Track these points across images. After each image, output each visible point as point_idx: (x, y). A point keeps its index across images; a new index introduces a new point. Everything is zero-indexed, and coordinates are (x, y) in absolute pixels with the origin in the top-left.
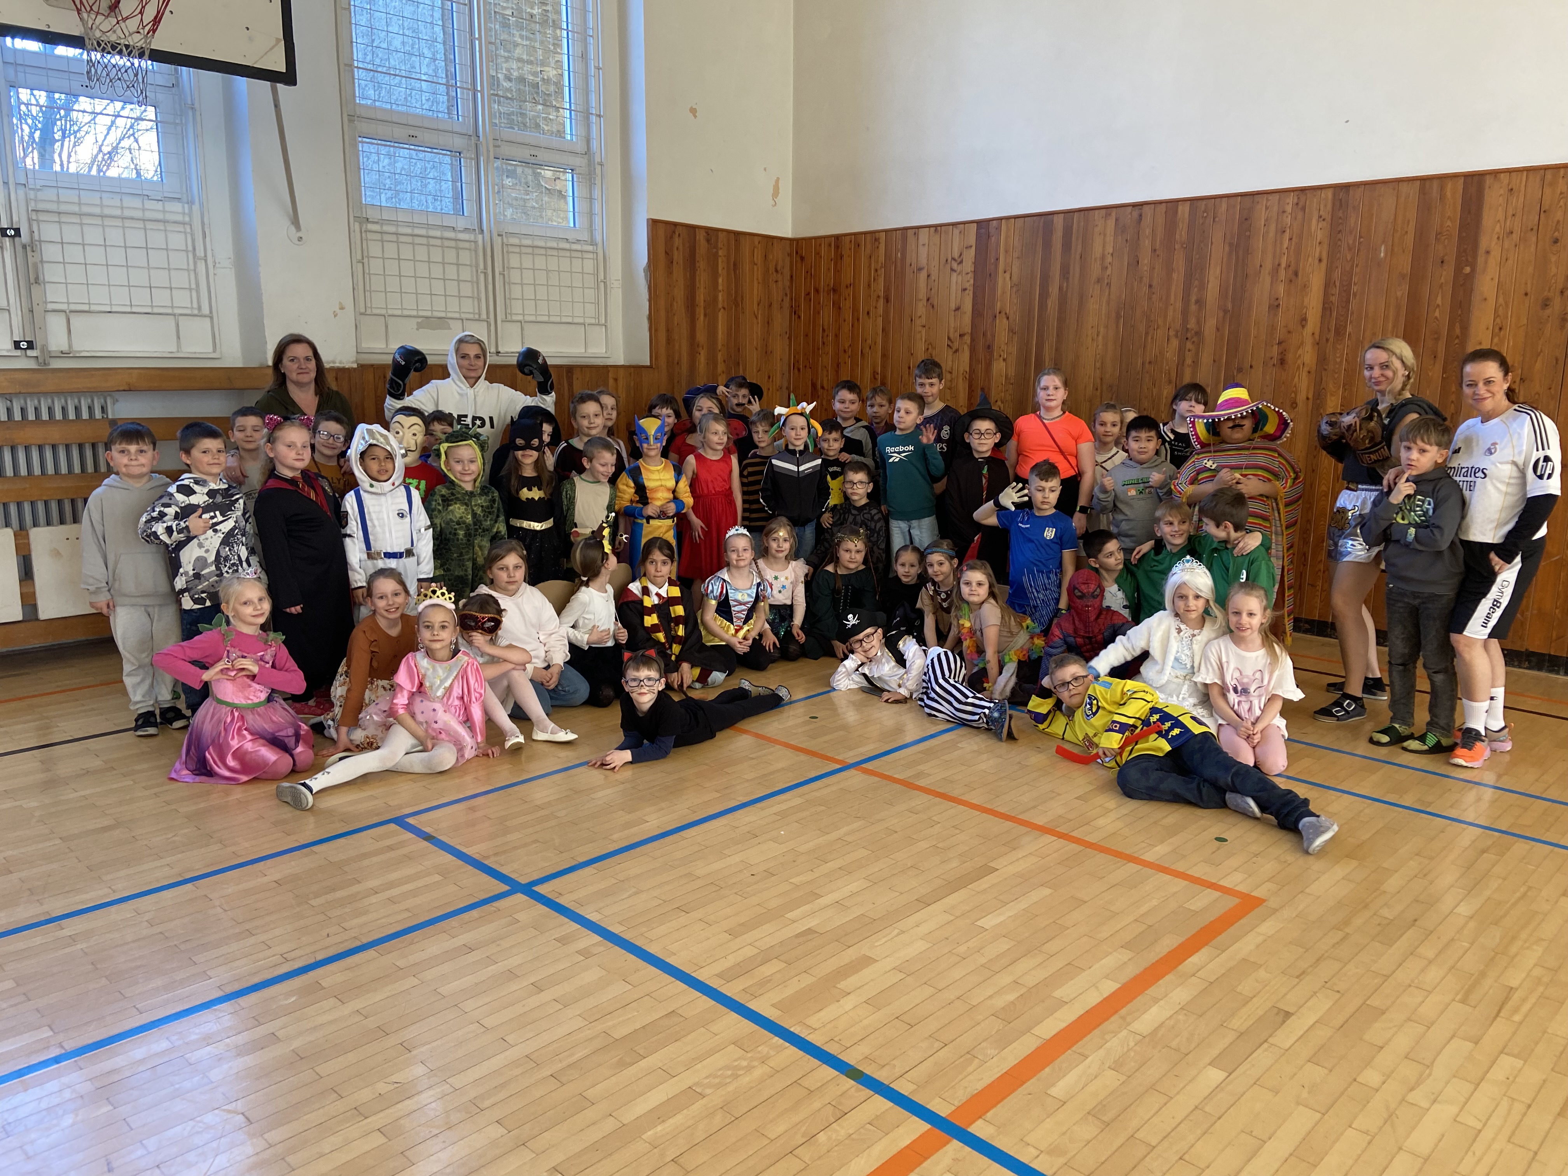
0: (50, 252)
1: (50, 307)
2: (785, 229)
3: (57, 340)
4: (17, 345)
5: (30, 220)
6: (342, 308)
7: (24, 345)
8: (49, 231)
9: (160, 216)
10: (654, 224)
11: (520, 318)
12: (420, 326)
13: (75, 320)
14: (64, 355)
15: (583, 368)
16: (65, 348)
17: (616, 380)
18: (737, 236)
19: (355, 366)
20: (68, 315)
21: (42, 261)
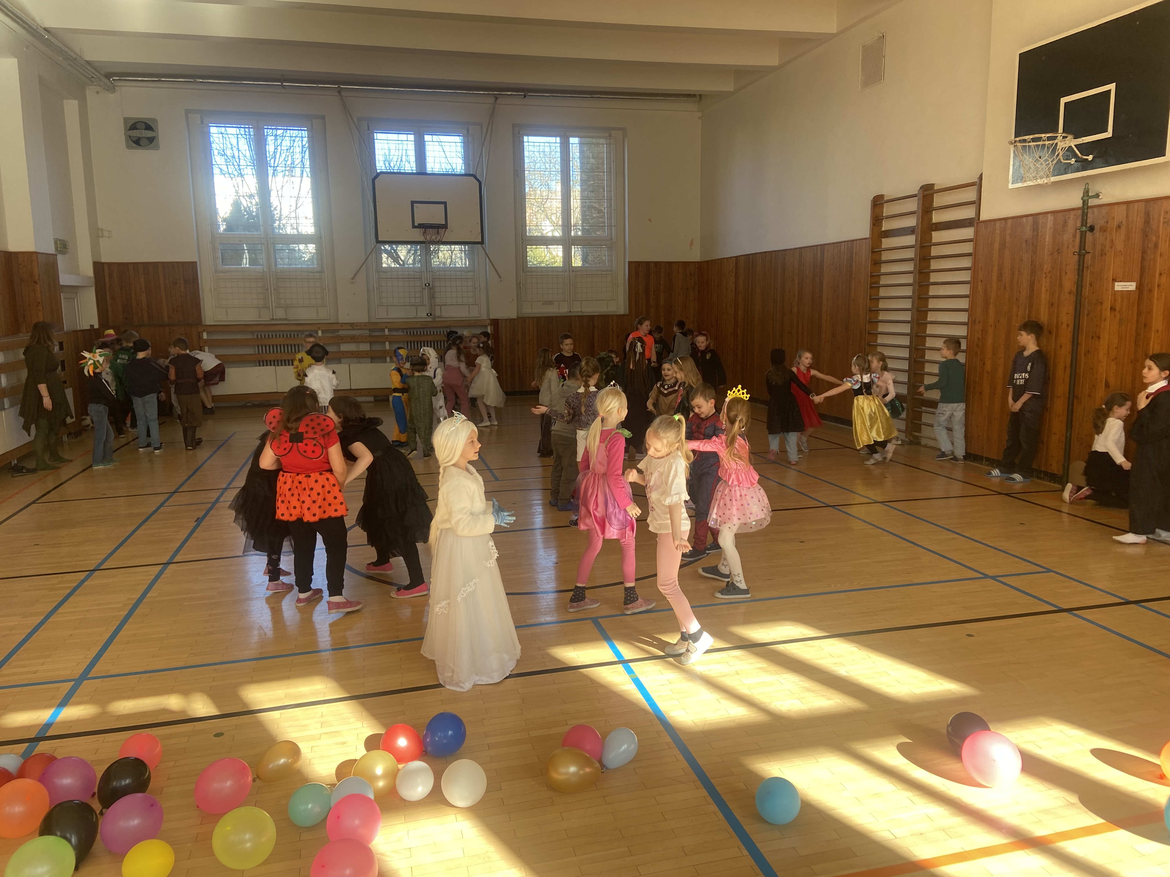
0: (437, 289)
1: (437, 304)
2: (697, 259)
3: (438, 313)
4: (427, 314)
5: (432, 281)
6: (513, 300)
7: (429, 314)
8: (437, 284)
9: (466, 277)
10: (630, 263)
11: (580, 299)
12: (543, 304)
13: (443, 307)
14: (439, 317)
15: (598, 316)
16: (439, 315)
17: (612, 320)
18: (670, 264)
19: (516, 318)
20: (441, 306)
21: (435, 292)
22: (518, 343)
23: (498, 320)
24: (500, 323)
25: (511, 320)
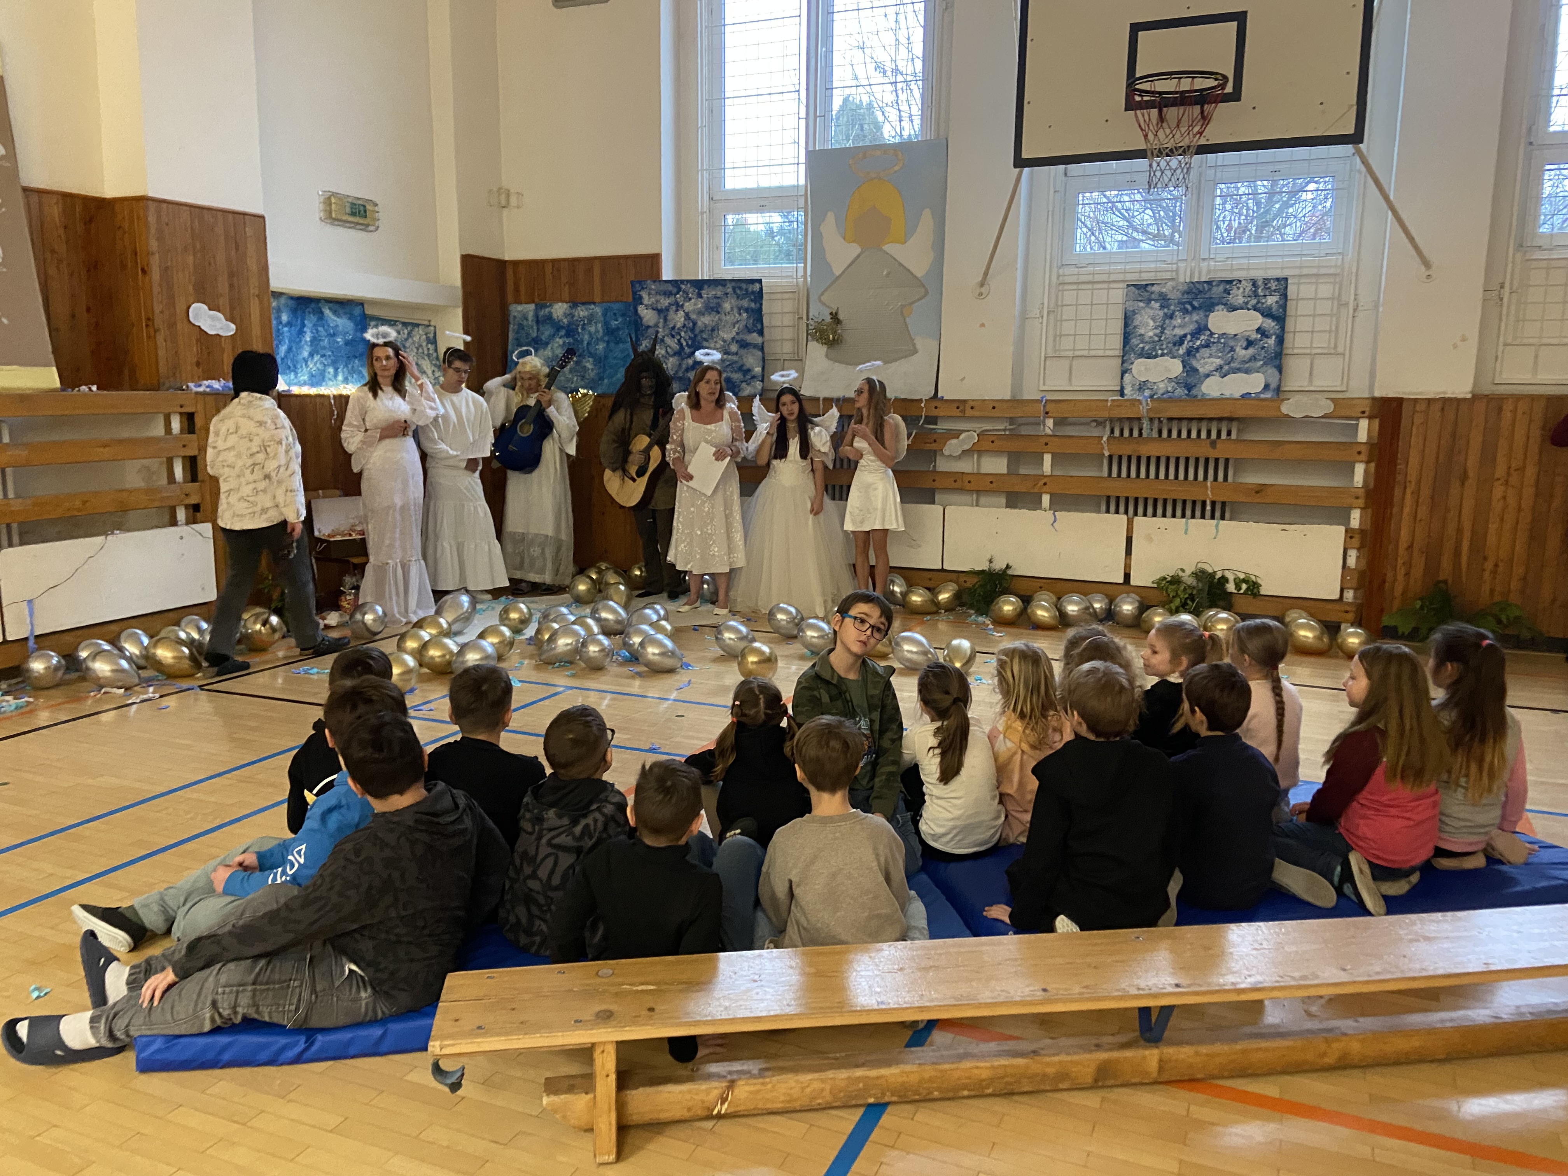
6: (1464, 339)
9: (1314, 271)
19: (1469, 396)
22: (1464, 478)
23: (1400, 401)
24: (1406, 410)
25: (1446, 403)
